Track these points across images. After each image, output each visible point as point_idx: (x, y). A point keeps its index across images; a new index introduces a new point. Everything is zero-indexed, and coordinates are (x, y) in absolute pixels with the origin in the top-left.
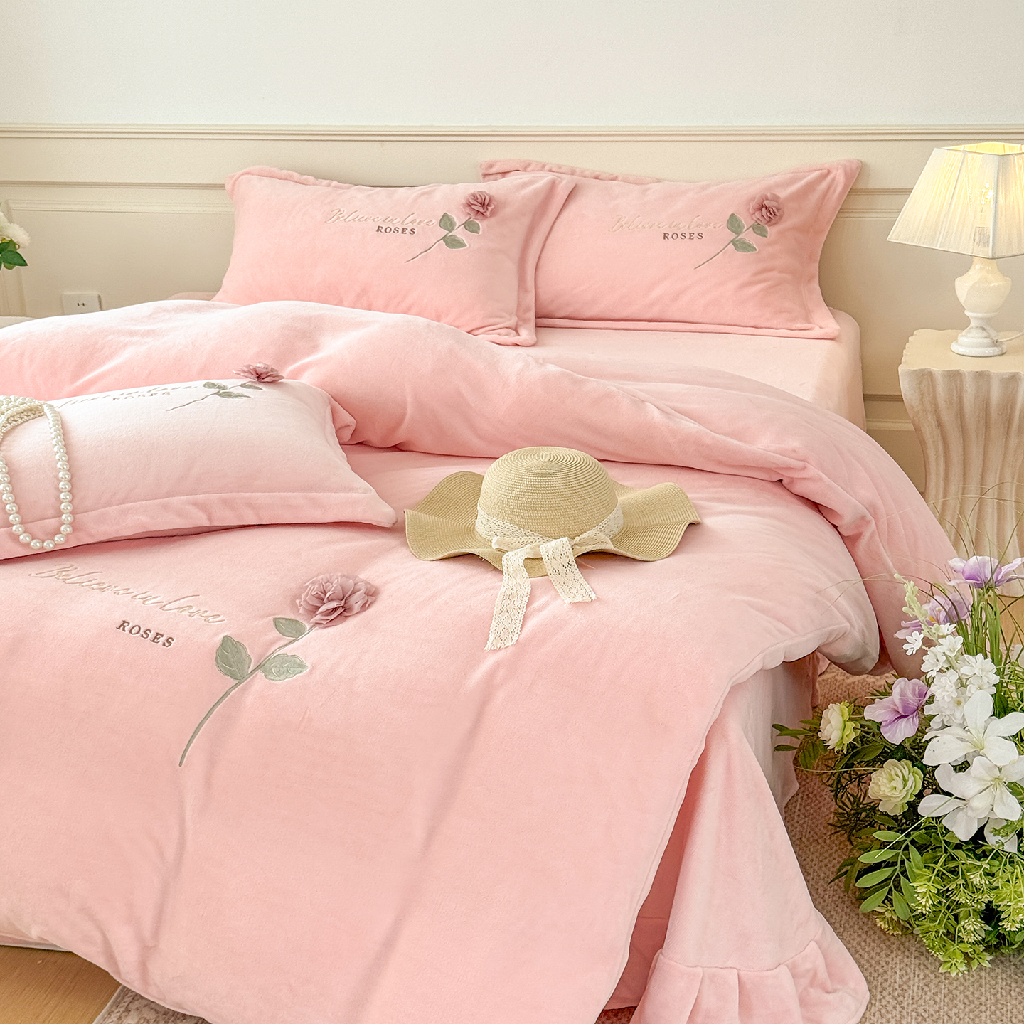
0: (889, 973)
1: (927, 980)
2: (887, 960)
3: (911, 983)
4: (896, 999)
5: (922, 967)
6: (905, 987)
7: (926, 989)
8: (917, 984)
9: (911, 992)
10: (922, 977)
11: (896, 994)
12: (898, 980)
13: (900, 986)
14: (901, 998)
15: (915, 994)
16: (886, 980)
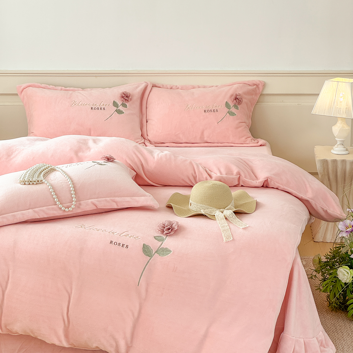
0: (338, 345)
1: (349, 346)
2: (336, 342)
3: (345, 347)
4: (342, 351)
5: (346, 343)
6: (343, 348)
7: (349, 348)
8: (346, 347)
9: (345, 349)
10: (347, 346)
11: (341, 350)
12: (341, 347)
13: (342, 348)
14: (343, 351)
15: (347, 350)
16: (338, 347)
